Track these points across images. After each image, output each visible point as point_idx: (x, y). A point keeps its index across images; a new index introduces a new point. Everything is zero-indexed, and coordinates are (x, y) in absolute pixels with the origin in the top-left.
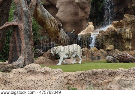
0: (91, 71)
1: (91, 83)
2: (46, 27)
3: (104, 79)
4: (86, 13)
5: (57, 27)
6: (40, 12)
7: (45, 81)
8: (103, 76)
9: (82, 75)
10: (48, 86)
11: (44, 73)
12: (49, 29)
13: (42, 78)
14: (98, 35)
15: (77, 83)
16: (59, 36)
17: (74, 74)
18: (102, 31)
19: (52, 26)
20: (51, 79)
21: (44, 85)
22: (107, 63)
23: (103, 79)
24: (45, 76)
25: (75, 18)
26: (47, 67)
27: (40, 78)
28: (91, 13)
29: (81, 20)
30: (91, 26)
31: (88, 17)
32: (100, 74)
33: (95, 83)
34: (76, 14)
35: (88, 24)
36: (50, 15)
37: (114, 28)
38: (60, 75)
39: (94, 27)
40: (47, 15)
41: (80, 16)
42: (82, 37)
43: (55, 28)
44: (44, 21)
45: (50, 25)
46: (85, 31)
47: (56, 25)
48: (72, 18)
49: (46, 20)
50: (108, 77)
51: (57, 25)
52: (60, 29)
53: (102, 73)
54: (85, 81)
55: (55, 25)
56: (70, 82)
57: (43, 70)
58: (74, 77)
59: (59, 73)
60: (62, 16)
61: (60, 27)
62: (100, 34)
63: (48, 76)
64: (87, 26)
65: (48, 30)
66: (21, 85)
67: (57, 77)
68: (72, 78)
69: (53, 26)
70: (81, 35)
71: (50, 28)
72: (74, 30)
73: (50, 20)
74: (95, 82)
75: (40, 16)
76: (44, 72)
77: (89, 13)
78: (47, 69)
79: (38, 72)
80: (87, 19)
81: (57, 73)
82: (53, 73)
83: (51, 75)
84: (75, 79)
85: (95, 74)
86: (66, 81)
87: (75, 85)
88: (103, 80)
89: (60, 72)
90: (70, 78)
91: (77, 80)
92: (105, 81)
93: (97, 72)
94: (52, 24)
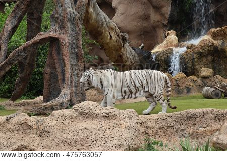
0: (184, 112)
1: (185, 132)
2: (102, 39)
3: (206, 126)
4: (163, 15)
5: (120, 40)
6: (94, 15)
7: (108, 130)
8: (205, 121)
9: (170, 120)
10: (114, 139)
11: (107, 117)
12: (107, 44)
13: (104, 125)
14: (186, 52)
15: (161, 133)
16: (123, 54)
17: (155, 118)
18: (192, 45)
19: (111, 38)
20: (119, 126)
21: (107, 136)
22: (204, 98)
23: (204, 126)
24: (107, 122)
25: (145, 24)
26: (111, 107)
27: (99, 125)
28: (172, 15)
29: (155, 28)
30: (172, 36)
31: (166, 22)
32: (200, 116)
33: (191, 133)
34: (146, 17)
35: (167, 34)
36: (108, 19)
37: (212, 40)
38: (134, 120)
39: (177, 38)
40: (104, 20)
41: (152, 21)
42: (159, 55)
43: (116, 41)
44: (99, 29)
45: (109, 37)
46: (162, 47)
47: (118, 35)
48: (140, 24)
49: (103, 28)
50: (212, 122)
51: (120, 35)
52: (124, 43)
53: (204, 115)
54: (175, 130)
55: (116, 36)
56: (150, 131)
57: (104, 111)
58: (156, 123)
59: (131, 116)
60: (122, 21)
61: (124, 39)
62: (189, 50)
63: (112, 122)
64: (166, 37)
65: (105, 45)
66: (69, 136)
67: (129, 123)
68: (152, 125)
69: (114, 38)
70: (157, 52)
71: (108, 41)
72: (142, 45)
73: (109, 28)
74: (191, 130)
75: (93, 21)
76: (106, 115)
77: (168, 16)
78: (111, 110)
79: (96, 115)
80: (165, 26)
81: (127, 116)
82: (121, 117)
83: (118, 119)
84: (158, 126)
85: (190, 117)
86: (142, 130)
87: (157, 137)
88: (204, 128)
89: (132, 114)
90: (148, 125)
91: (161, 128)
92: (208, 128)
93: (194, 115)
94: (112, 35)
